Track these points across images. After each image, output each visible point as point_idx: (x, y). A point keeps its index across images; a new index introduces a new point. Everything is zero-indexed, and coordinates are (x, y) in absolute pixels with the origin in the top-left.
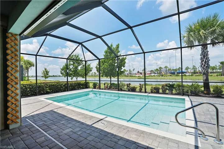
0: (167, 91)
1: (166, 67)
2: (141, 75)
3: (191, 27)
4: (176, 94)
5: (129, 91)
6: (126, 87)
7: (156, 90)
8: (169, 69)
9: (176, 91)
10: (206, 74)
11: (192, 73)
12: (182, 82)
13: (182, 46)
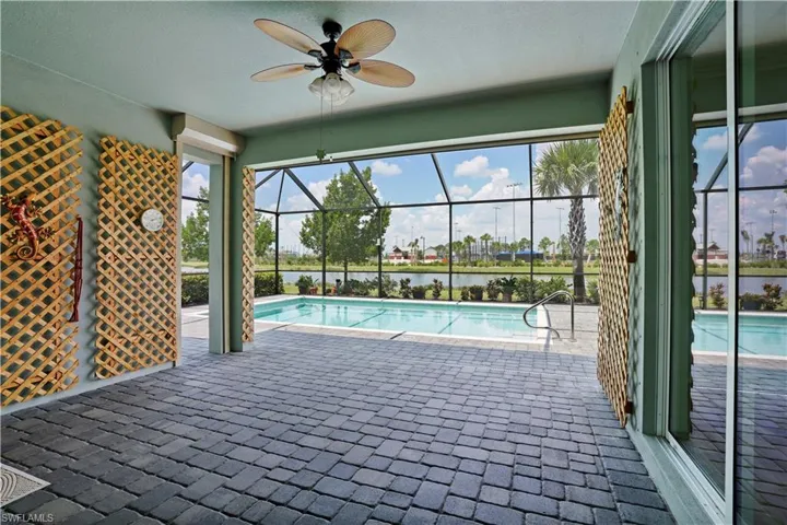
0: (501, 294)
1: (486, 237)
2: (408, 261)
3: (552, 153)
4: (518, 302)
5: (406, 297)
6: (398, 288)
7: (475, 294)
8: (493, 244)
9: (519, 295)
10: (580, 258)
11: (557, 257)
12: (532, 274)
13: (534, 196)
